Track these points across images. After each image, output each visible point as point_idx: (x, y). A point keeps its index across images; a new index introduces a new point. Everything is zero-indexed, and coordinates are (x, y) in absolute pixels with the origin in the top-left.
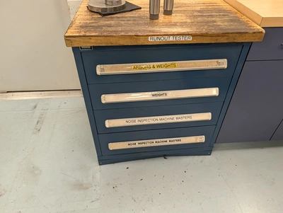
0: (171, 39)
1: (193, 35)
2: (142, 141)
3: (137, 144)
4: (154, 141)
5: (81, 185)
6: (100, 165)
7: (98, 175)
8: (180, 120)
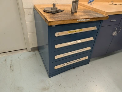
0: (84, 20)
1: (91, 18)
2: (67, 63)
3: (66, 64)
4: (72, 62)
5: (45, 88)
6: (50, 78)
7: (51, 82)
8: (81, 51)
